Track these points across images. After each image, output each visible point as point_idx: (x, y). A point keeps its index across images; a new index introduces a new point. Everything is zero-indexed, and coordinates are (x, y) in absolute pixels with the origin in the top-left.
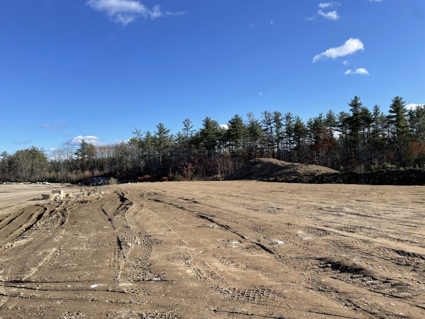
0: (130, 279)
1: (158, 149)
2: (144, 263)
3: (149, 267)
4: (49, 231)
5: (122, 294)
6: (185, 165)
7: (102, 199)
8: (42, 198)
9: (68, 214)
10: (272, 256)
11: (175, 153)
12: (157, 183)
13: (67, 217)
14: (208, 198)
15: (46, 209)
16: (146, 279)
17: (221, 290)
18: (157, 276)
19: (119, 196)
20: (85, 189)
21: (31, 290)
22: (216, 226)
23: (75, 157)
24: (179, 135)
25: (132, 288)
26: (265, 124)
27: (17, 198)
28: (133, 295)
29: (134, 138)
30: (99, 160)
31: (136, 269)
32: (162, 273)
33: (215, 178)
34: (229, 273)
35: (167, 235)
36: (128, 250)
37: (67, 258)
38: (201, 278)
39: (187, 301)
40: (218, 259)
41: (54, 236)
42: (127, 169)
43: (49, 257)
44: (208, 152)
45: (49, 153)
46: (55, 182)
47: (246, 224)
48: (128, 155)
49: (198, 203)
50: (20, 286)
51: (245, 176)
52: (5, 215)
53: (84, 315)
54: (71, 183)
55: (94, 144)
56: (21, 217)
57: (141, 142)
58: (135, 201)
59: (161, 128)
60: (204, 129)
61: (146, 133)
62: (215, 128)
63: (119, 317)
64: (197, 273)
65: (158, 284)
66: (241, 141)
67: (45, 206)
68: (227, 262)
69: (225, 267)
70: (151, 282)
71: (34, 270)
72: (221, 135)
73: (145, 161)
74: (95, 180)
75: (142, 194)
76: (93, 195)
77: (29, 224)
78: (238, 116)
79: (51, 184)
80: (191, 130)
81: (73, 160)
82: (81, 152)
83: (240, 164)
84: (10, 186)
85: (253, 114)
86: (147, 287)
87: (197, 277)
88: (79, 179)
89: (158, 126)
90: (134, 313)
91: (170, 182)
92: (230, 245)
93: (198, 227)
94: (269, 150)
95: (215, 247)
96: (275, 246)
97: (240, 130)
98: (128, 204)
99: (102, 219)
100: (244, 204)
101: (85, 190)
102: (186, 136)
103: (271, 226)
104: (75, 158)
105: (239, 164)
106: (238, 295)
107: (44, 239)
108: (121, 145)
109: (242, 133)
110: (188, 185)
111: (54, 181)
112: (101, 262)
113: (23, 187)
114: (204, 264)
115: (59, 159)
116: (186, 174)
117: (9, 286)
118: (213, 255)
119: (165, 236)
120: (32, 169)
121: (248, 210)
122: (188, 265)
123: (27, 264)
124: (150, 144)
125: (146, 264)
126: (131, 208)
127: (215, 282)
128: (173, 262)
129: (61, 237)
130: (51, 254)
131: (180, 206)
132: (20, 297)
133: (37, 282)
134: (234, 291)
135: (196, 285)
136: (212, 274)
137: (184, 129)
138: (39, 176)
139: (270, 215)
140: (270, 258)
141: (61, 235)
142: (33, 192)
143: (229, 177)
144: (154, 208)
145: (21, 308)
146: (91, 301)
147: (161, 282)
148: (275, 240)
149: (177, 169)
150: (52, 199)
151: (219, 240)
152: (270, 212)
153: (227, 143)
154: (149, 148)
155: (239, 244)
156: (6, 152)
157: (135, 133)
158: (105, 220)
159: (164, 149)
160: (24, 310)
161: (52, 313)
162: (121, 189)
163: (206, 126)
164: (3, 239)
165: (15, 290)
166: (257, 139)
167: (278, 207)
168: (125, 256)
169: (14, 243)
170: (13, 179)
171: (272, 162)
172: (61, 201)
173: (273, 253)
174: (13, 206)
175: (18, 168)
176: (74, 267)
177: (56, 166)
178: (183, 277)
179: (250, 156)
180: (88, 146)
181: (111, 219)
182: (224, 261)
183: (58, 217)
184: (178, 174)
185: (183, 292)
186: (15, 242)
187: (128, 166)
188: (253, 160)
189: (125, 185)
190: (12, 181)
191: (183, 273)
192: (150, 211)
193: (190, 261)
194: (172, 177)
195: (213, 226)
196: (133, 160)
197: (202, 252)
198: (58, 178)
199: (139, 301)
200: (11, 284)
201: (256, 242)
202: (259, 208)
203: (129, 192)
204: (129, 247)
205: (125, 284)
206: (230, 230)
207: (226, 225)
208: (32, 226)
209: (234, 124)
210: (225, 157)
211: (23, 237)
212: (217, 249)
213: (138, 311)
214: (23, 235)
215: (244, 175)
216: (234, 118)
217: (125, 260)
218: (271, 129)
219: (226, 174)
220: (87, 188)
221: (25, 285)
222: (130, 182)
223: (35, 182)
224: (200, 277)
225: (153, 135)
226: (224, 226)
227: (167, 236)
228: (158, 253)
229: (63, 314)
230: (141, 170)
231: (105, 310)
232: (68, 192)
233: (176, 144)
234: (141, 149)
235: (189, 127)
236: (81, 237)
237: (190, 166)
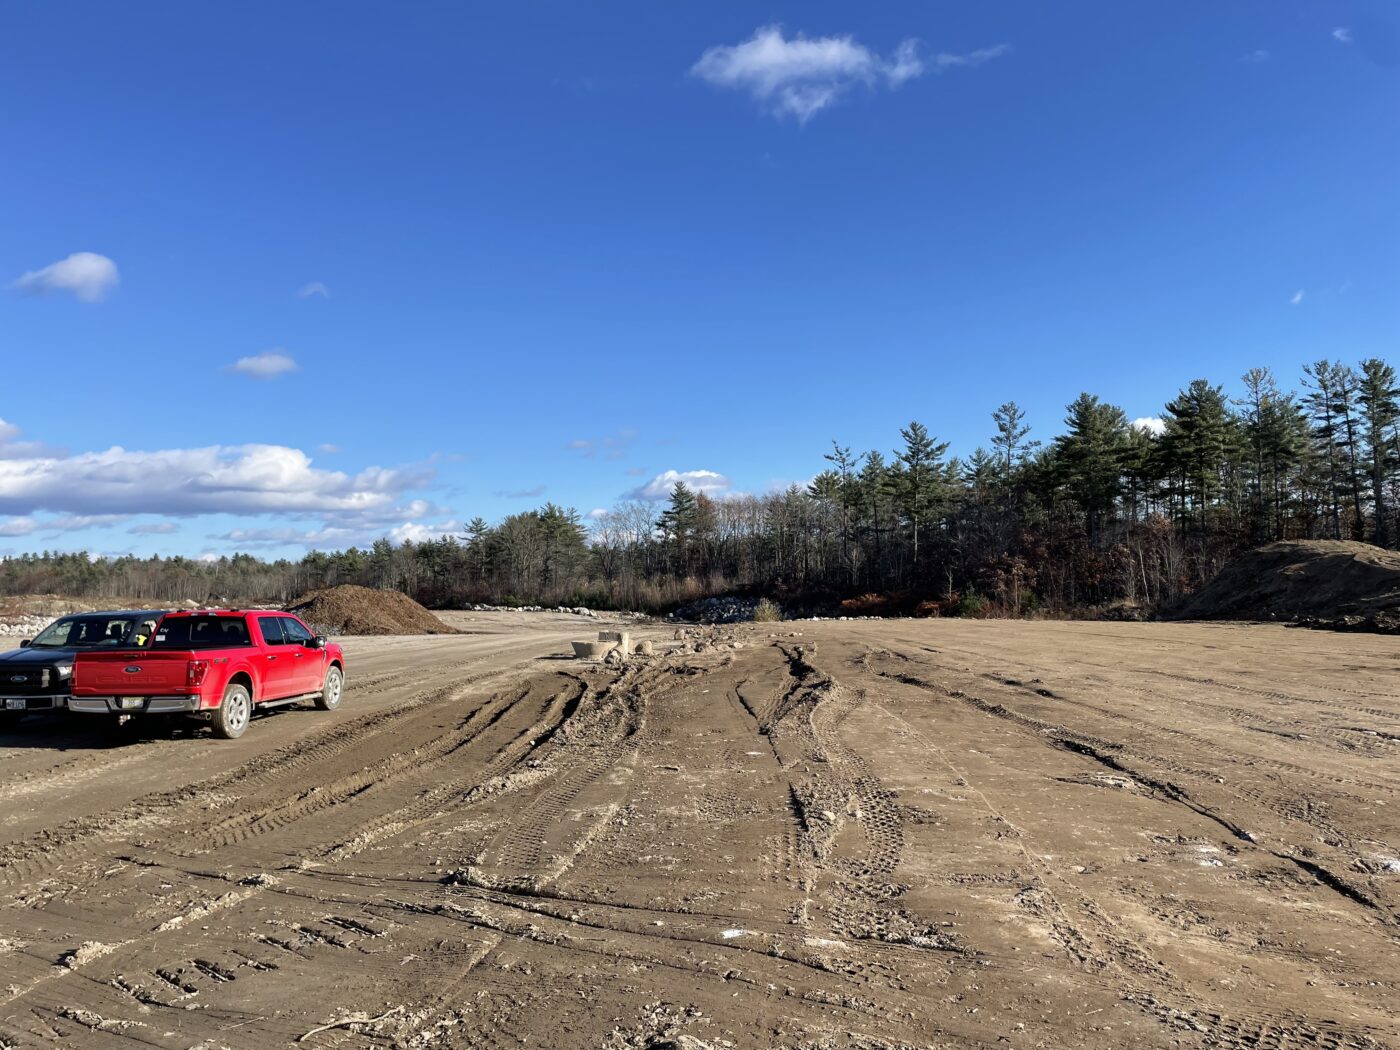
0: (837, 926)
1: (907, 509)
2: (879, 883)
3: (897, 898)
4: (597, 753)
5: (818, 971)
6: (1000, 562)
7: (736, 664)
8: (574, 653)
9: (644, 705)
10: (1368, 914)
11: (964, 522)
12: (904, 620)
13: (642, 713)
14: (1091, 682)
15: (584, 686)
16: (890, 935)
17: (1163, 1012)
18: (926, 931)
19: (786, 658)
20: (687, 633)
21: (557, 920)
22: (1130, 784)
23: (657, 534)
24: (978, 461)
25: (848, 959)
26: (1318, 411)
27: (511, 651)
28: (851, 980)
29: (827, 473)
30: (724, 542)
31: (854, 899)
32: (944, 923)
33: (1115, 609)
34: (1189, 958)
35: (952, 799)
36: (825, 835)
37: (648, 838)
38: (1082, 959)
39: (1036, 1031)
40: (1145, 902)
41: (610, 766)
42: (807, 575)
43: (599, 829)
44: (1089, 518)
45: (588, 524)
46: (604, 609)
47: (1252, 786)
48: (810, 528)
49: (1055, 698)
50: (530, 906)
51: (1235, 607)
52: (482, 696)
53: (708, 1020)
54: (648, 614)
55: (710, 497)
56: (523, 706)
57: (849, 485)
58: (837, 677)
59: (916, 439)
60: (1070, 436)
61: (865, 458)
62: (1114, 430)
63: (811, 1043)
64: (1069, 942)
65: (931, 958)
66: (1216, 476)
67: (583, 676)
68: (1180, 917)
69: (1172, 934)
70: (908, 946)
71: (564, 863)
72: (1136, 457)
73: (865, 547)
74: (713, 605)
75: (858, 655)
76: (710, 650)
77: (545, 726)
78: (1205, 383)
79: (594, 613)
80: (1023, 441)
81: (653, 543)
82: (672, 519)
83: (1214, 561)
84: (490, 617)
85: (1269, 373)
86: (895, 961)
87: (1068, 954)
88: (670, 602)
89: (906, 434)
90: (857, 1040)
91: (948, 619)
92: (1187, 857)
93: (1060, 780)
94: (1336, 509)
95: (1128, 858)
96: (1380, 878)
97: (1215, 436)
98: (815, 686)
99: (740, 729)
100: (1238, 712)
101: (687, 636)
102: (1004, 464)
103: (1358, 800)
104: (659, 537)
105: (1211, 562)
106: (1230, 1041)
107: (586, 776)
108: (788, 499)
109: (1222, 447)
110: (1012, 634)
111: (602, 605)
112: (748, 860)
113: (523, 619)
114: (1093, 913)
115: (614, 541)
116: (1006, 592)
117: (500, 902)
118: (1125, 884)
119: (945, 801)
120: (547, 570)
121: (1254, 732)
122: (1033, 909)
123: (545, 842)
124: (878, 493)
125: (885, 885)
126: (826, 697)
127: (1137, 983)
128: (980, 893)
129: (630, 772)
130: (606, 820)
131: (991, 705)
132: (530, 937)
133: (573, 900)
134: (1215, 1024)
135: (1065, 981)
136: (1124, 952)
137: (998, 438)
138: (563, 589)
139: (1352, 758)
140: (1359, 922)
141: (631, 767)
142: (549, 635)
143: (1169, 609)
144: (901, 705)
145: (533, 970)
146: (724, 980)
147: (940, 953)
148: (1380, 857)
149: (973, 577)
150: (600, 658)
151: (1142, 834)
152: (1352, 747)
153: (1161, 484)
154: (875, 506)
155: (1226, 857)
156: (480, 520)
157: (832, 459)
158: (749, 730)
159: (927, 507)
160: (542, 978)
161: (617, 997)
162: (792, 635)
163: (1080, 425)
164: (481, 767)
165: (516, 914)
166: (1285, 467)
167: (1383, 730)
168: (819, 850)
169: (508, 778)
170: (498, 596)
171: (1354, 556)
172: (623, 664)
173: (1372, 905)
174: (501, 673)
175: (511, 567)
176: (669, 867)
177: (606, 562)
178: (1018, 949)
179: (1255, 533)
180: (693, 502)
181: (768, 730)
182: (1169, 910)
183: (619, 712)
184: (975, 593)
185: (1022, 998)
186: (512, 776)
187: (812, 563)
188: (1270, 546)
189: (801, 623)
190: (496, 602)
191: (1016, 935)
192: (890, 714)
193: (1038, 897)
194: (955, 602)
195: (1118, 782)
196: (825, 545)
197: (1081, 869)
198: (612, 597)
199: (873, 1005)
200: (507, 898)
201: (1295, 856)
202: (1304, 730)
203: (815, 646)
204: (828, 824)
205: (824, 942)
206: (1185, 800)
207: (1169, 784)
208: (551, 733)
209: (1190, 415)
210: (1154, 535)
211: (531, 762)
212: (1136, 865)
213: (872, 1037)
214: (529, 757)
215: (1234, 603)
216: (1188, 394)
217: (818, 865)
218: (1349, 428)
219: (1157, 596)
220: (692, 628)
221: (542, 904)
222: (818, 616)
223: (553, 607)
224: (1079, 957)
225: (888, 462)
226: (1162, 788)
227: (951, 802)
228: (925, 855)
229: (647, 1007)
230: (851, 576)
231: (768, 1015)
232: (640, 640)
233: (969, 490)
234: (851, 510)
235: (1016, 432)
236: (684, 777)
237: (1019, 566)
